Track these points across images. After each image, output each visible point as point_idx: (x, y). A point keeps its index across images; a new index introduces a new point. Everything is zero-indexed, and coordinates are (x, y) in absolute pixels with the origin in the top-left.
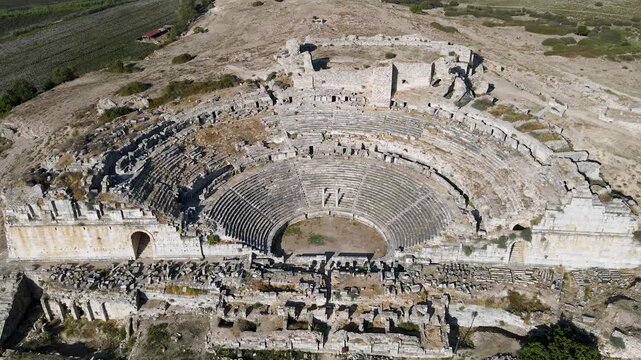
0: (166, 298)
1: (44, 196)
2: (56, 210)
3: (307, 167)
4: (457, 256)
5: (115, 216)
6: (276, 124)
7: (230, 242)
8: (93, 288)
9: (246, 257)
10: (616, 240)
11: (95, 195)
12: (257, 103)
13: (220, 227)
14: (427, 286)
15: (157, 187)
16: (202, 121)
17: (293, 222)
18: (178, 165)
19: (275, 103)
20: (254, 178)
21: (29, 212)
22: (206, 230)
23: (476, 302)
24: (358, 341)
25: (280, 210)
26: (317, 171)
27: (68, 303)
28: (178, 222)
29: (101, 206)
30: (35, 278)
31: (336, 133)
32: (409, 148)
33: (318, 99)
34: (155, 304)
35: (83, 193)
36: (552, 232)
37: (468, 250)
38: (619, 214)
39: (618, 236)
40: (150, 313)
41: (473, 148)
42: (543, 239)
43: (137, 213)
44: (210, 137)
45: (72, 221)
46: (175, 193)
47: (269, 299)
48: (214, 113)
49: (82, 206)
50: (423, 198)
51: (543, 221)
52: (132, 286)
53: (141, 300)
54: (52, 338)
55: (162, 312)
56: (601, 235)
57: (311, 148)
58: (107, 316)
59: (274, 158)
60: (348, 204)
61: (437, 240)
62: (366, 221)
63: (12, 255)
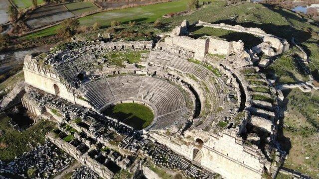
0: (53, 114)
1: (32, 61)
2: (34, 67)
3: (147, 80)
5: (48, 74)
6: (147, 57)
10: (251, 172)
11: (46, 64)
12: (145, 46)
13: (85, 93)
19: (153, 48)
22: (78, 92)
24: (90, 162)
26: (150, 83)
28: (68, 84)
29: (46, 69)
31: (170, 68)
32: (196, 84)
33: (173, 50)
34: (48, 114)
38: (252, 155)
40: (46, 117)
42: (209, 153)
43: (55, 76)
45: (37, 73)
49: (41, 68)
51: (208, 141)
52: (43, 105)
53: (44, 111)
56: (242, 164)
57: (155, 72)
58: (36, 113)
59: (137, 72)
60: (153, 102)
63: (26, 80)
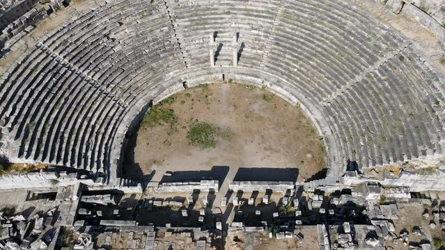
7: (32, 170)
9: (67, 192)
17: (163, 97)
20: (89, 19)
25: (139, 78)
50: (390, 55)
62: (285, 93)
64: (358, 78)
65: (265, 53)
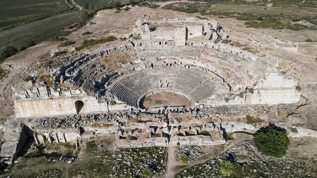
0: (93, 129)
1: (33, 86)
2: (39, 92)
3: (151, 72)
4: (222, 103)
5: (67, 94)
6: (136, 54)
7: (121, 104)
8: (59, 127)
9: (129, 110)
10: (289, 90)
12: (126, 46)
13: (116, 97)
14: (211, 116)
15: (85, 81)
16: (102, 54)
17: (147, 96)
18: (93, 72)
19: (134, 46)
20: (128, 78)
21: (26, 94)
22: (110, 99)
23: (233, 121)
24: (184, 140)
25: (142, 91)
26: (156, 74)
27: (47, 135)
28: (97, 95)
29: (61, 89)
30: (30, 126)
31: (163, 57)
32: (196, 61)
33: (153, 44)
34: (88, 133)
35: (52, 84)
36: (262, 89)
37: (227, 100)
38: (289, 79)
39: (289, 88)
40: (86, 137)
41: (224, 59)
42: (259, 92)
43: (78, 92)
44: (107, 61)
45: (47, 97)
46: (94, 83)
47: (141, 126)
48: (107, 51)
49: (52, 89)
50: (204, 81)
51: (258, 84)
52: (77, 125)
53: (82, 131)
54: (40, 152)
55: (92, 136)
56: (282, 89)
57: (152, 64)
58: (65, 140)
59: (136, 69)
60: (171, 87)
61: (213, 97)
62: (180, 93)
63: (17, 116)
64: (198, 87)
65: (174, 85)
